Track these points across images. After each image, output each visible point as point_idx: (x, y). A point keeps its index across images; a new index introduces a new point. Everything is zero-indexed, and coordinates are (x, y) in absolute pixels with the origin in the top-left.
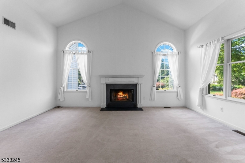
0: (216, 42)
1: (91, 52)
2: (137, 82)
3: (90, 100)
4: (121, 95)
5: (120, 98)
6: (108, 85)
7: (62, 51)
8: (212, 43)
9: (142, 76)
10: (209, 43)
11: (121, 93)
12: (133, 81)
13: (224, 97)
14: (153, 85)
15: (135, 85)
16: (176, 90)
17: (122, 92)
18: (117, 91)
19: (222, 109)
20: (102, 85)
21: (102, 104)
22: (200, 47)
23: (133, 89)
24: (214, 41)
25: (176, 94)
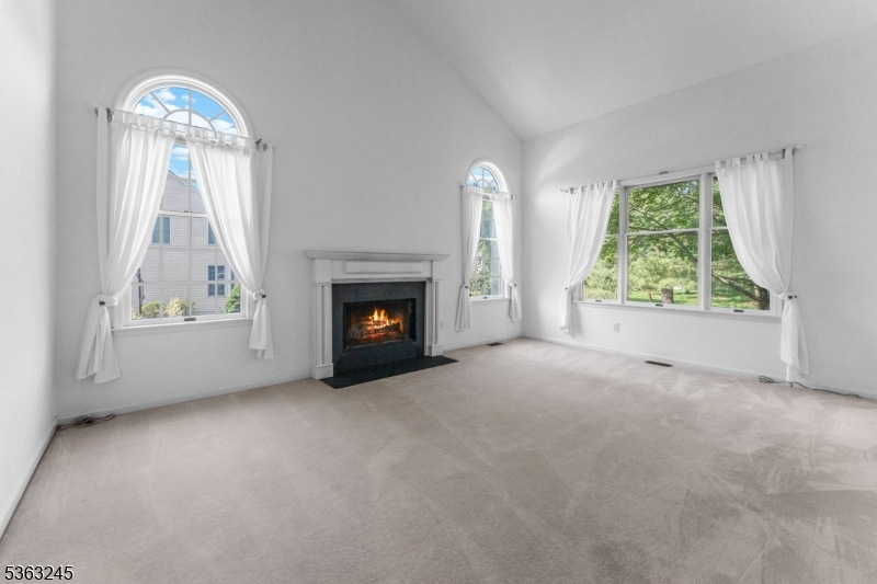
0: (606, 186)
1: (270, 149)
2: (428, 276)
3: (269, 356)
4: (379, 319)
5: (376, 331)
6: (338, 289)
7: (103, 113)
8: (595, 187)
9: (442, 257)
10: (589, 186)
11: (379, 315)
12: (418, 271)
13: (619, 302)
14: (464, 283)
15: (421, 286)
16: (507, 296)
17: (382, 313)
18: (367, 308)
19: (617, 328)
20: (320, 288)
21: (320, 365)
22: (567, 191)
23: (413, 300)
24: (600, 184)
25: (506, 305)
